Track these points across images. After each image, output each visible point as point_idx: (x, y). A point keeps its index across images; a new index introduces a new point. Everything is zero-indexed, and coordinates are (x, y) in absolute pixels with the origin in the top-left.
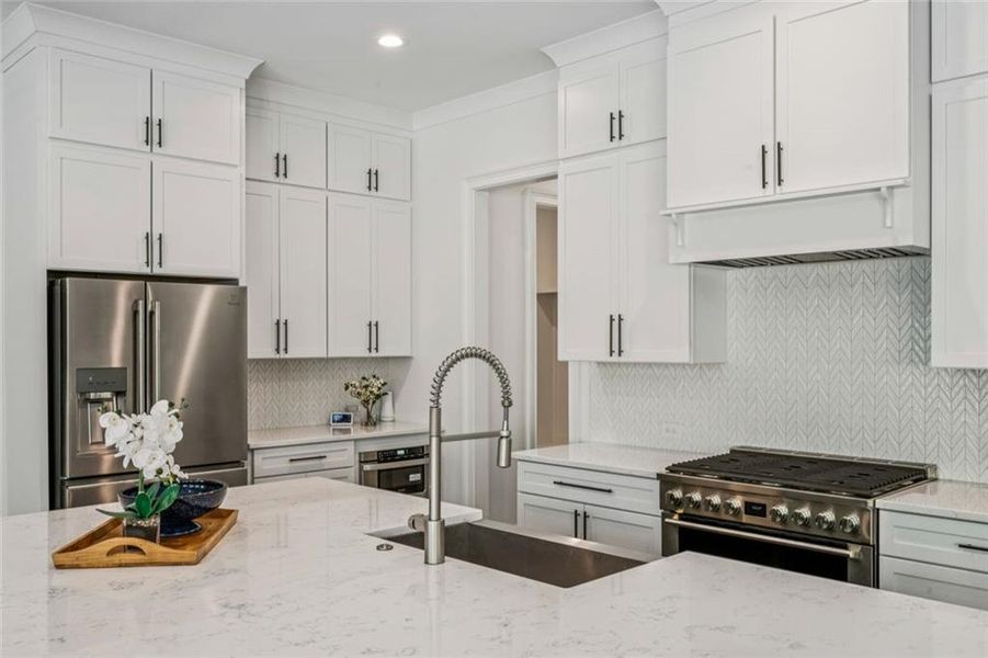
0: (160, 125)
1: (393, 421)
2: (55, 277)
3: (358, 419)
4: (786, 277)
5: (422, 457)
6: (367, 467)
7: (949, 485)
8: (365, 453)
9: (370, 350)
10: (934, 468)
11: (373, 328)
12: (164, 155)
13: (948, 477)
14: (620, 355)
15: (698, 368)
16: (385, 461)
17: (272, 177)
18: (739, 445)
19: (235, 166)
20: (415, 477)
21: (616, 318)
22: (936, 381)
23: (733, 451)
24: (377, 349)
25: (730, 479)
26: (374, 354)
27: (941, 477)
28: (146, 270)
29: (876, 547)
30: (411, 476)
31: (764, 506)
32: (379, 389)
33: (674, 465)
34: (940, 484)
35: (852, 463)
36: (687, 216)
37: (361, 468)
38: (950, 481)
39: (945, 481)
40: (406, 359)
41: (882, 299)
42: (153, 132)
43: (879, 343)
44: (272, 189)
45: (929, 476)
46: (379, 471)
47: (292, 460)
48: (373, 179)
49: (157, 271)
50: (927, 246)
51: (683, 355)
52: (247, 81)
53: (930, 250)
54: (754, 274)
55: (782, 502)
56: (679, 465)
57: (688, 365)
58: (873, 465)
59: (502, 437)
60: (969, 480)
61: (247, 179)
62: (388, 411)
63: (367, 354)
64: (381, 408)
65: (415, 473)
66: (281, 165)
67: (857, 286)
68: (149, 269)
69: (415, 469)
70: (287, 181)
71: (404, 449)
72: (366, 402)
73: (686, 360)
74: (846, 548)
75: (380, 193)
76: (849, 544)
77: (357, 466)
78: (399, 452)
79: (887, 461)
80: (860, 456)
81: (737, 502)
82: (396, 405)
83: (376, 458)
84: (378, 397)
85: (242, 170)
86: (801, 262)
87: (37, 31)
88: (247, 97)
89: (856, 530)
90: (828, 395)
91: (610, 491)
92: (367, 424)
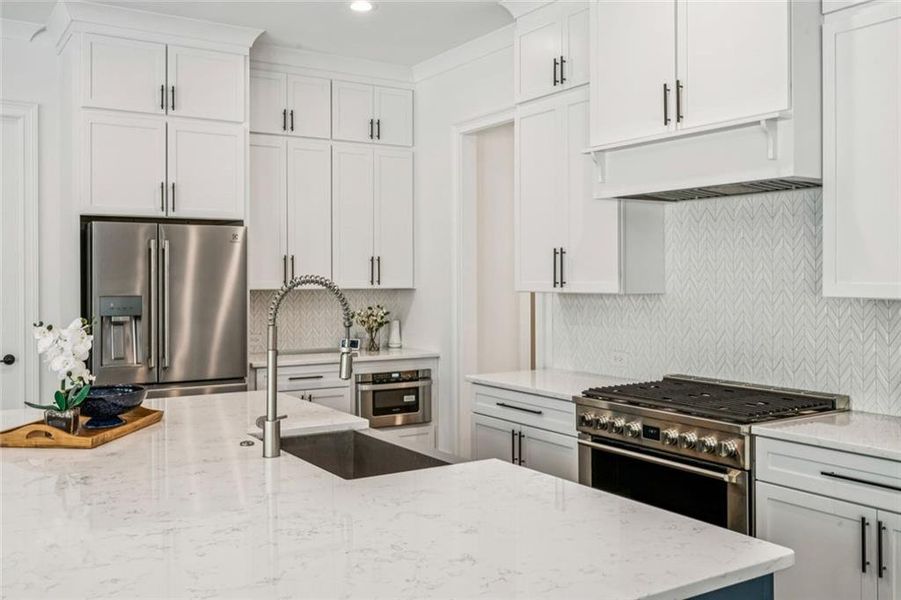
0: (173, 91)
1: (401, 347)
2: (86, 220)
3: (364, 346)
4: (715, 210)
5: (417, 380)
6: (365, 387)
7: (861, 416)
8: (362, 375)
9: (372, 282)
10: (847, 399)
11: (375, 263)
12: (177, 116)
13: (860, 409)
14: (562, 286)
15: (641, 298)
16: (381, 382)
17: (280, 130)
18: (675, 373)
19: (241, 123)
20: (409, 399)
21: (558, 251)
22: (849, 312)
23: (666, 379)
24: (379, 282)
25: (637, 404)
26: (376, 286)
27: (853, 408)
28: (162, 214)
29: (751, 472)
30: (405, 397)
31: (658, 429)
32: (382, 318)
33: (590, 389)
34: (853, 416)
35: (768, 392)
36: (607, 154)
37: (357, 388)
38: (862, 412)
39: (857, 412)
40: (410, 291)
41: (800, 229)
42: (168, 98)
43: (797, 274)
44: (280, 141)
45: (837, 407)
46: (374, 392)
47: (291, 379)
48: (375, 129)
49: (171, 215)
50: (819, 177)
51: (612, 286)
52: (251, 49)
53: (822, 179)
54: (688, 207)
55: (673, 427)
56: (597, 390)
57: (619, 295)
58: (781, 394)
59: (343, 353)
60: (880, 412)
61: (251, 133)
62: (395, 339)
63: (370, 287)
64: (388, 336)
65: (409, 394)
66: (288, 120)
67: (777, 217)
68: (165, 212)
69: (408, 391)
70: (293, 133)
71: (399, 373)
72: (370, 330)
73: (616, 292)
74: (725, 472)
75: (381, 141)
76: (728, 469)
77: (354, 387)
78: (394, 375)
79: (800, 391)
80: (780, 386)
81: (637, 426)
82: (403, 333)
83: (371, 380)
84: (381, 325)
85: (247, 126)
86: (726, 195)
87: (72, 21)
88: (251, 60)
89: (733, 455)
90: (752, 325)
91: (540, 413)
92: (370, 350)
